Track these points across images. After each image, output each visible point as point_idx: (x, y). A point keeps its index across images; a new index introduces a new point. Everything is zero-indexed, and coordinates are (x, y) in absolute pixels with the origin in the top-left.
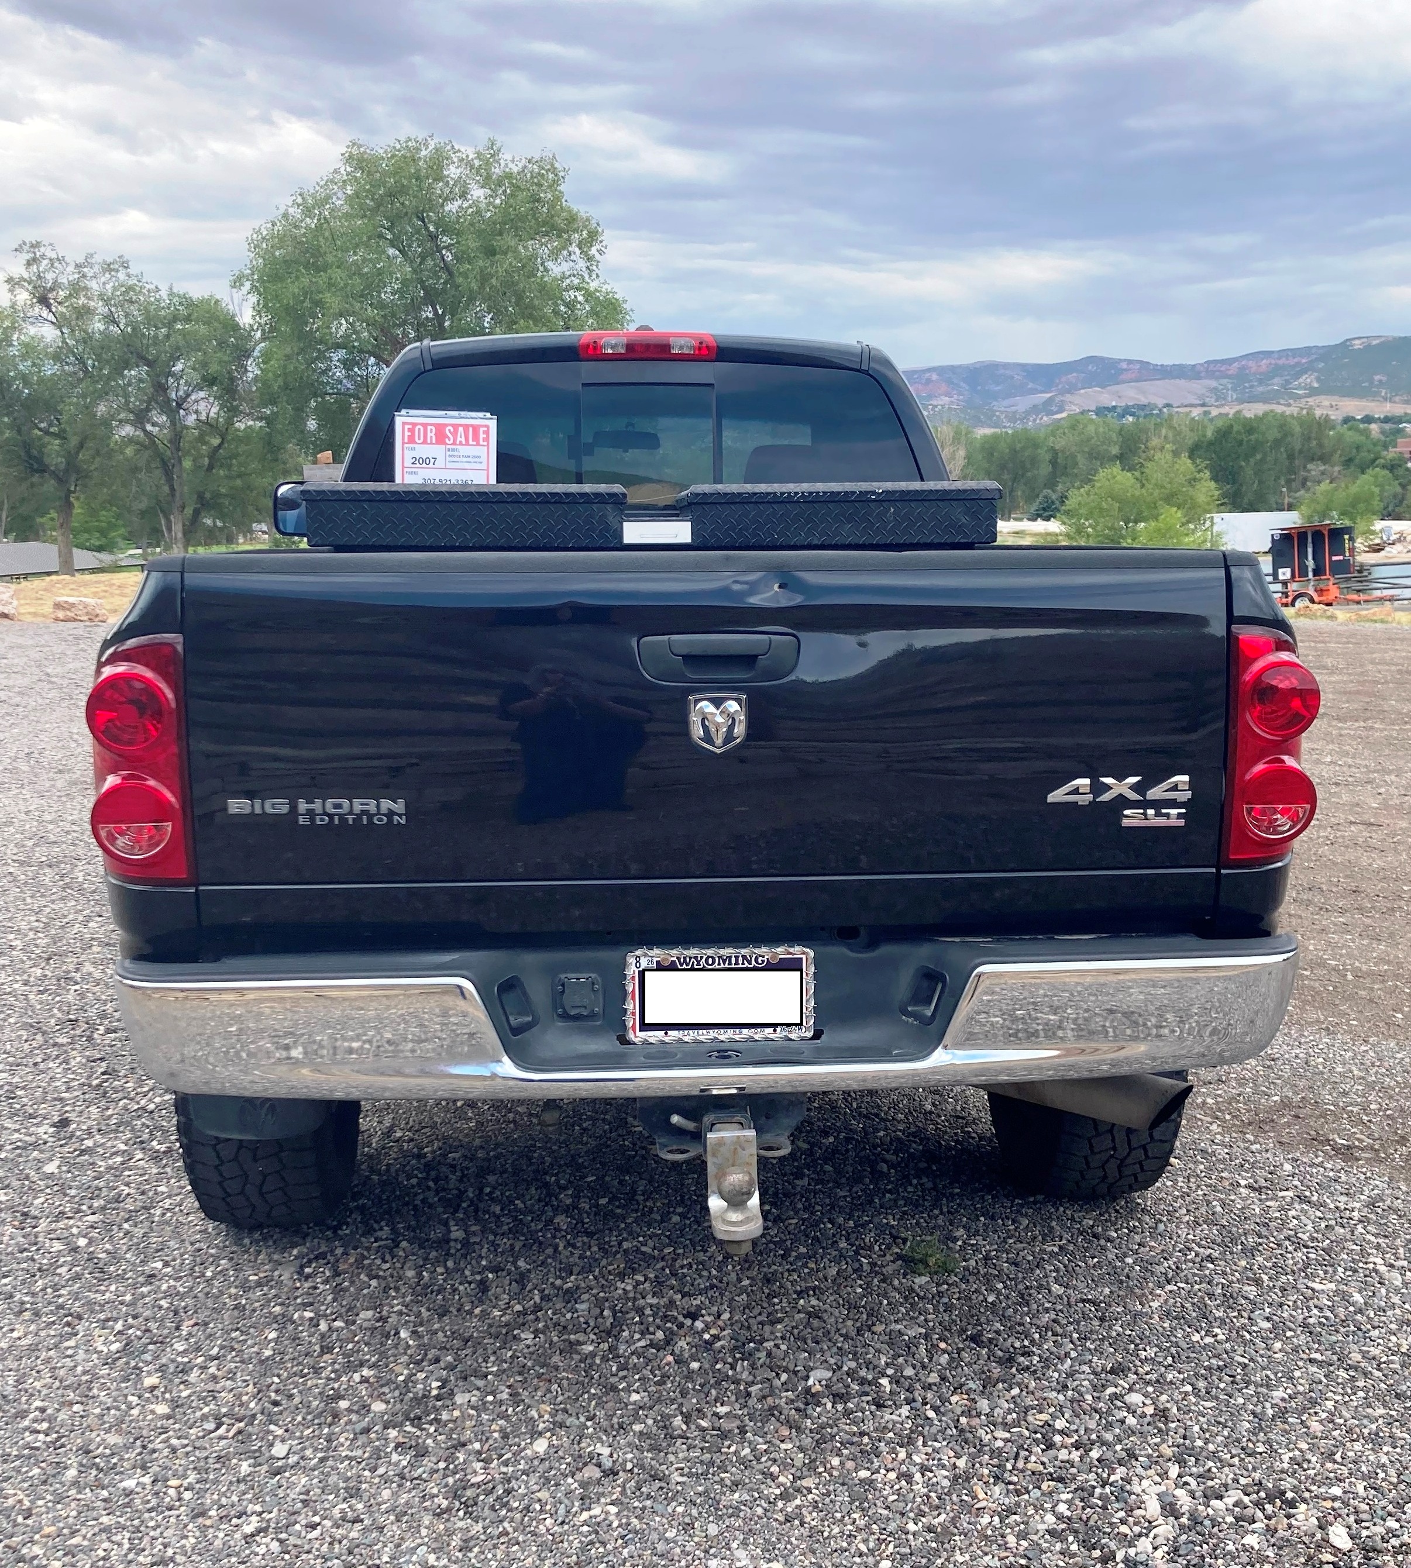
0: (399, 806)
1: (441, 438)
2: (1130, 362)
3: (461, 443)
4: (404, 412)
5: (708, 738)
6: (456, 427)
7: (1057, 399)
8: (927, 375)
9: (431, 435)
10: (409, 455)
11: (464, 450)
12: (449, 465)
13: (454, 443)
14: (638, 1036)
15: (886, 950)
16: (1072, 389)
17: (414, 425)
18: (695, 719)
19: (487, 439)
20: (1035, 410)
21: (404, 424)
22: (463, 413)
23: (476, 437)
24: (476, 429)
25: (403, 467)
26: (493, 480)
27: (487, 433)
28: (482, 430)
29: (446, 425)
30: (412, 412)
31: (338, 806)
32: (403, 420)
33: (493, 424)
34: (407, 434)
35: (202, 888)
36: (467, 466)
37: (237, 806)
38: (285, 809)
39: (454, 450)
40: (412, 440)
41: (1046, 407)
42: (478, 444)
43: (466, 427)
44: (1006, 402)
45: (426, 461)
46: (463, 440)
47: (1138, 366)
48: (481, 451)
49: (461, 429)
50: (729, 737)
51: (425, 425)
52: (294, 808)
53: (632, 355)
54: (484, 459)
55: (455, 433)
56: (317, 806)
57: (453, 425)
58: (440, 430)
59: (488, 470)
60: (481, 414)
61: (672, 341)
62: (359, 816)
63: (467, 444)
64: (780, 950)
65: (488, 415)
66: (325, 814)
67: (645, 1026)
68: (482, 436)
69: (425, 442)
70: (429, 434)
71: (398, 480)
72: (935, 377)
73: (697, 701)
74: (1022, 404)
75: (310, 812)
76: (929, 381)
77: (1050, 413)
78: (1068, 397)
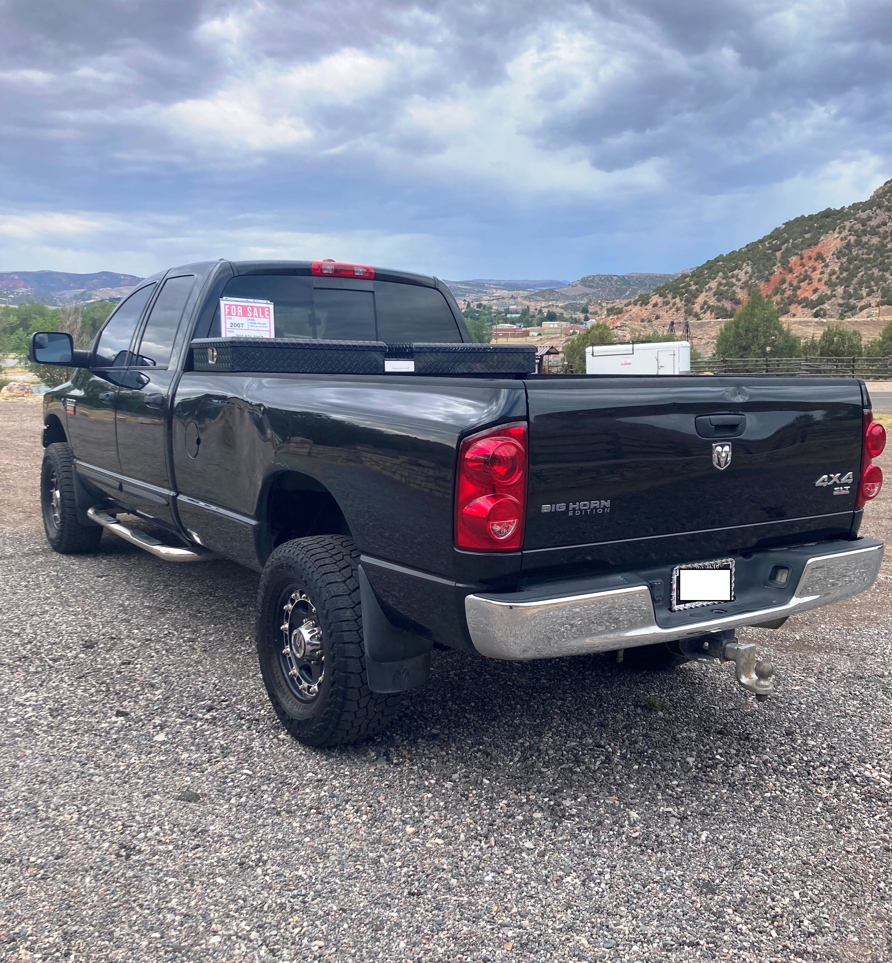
0: (608, 504)
1: (245, 314)
2: (125, 275)
3: (256, 316)
4: (224, 298)
5: (719, 464)
6: (253, 307)
7: (88, 293)
8: (12, 276)
9: (240, 311)
10: (229, 322)
11: (257, 320)
12: (250, 328)
13: (252, 316)
14: (676, 607)
15: (755, 556)
16: (95, 288)
17: (231, 305)
18: (715, 455)
19: (269, 315)
20: (76, 297)
21: (225, 305)
22: (256, 301)
23: (263, 314)
24: (263, 309)
25: (226, 328)
26: (273, 336)
27: (269, 311)
28: (266, 309)
29: (248, 306)
30: (229, 298)
31: (585, 505)
32: (225, 302)
33: (271, 307)
34: (227, 310)
35: (524, 552)
36: (260, 329)
37: (546, 508)
38: (563, 509)
39: (253, 320)
40: (229, 314)
41: (82, 297)
42: (265, 317)
43: (258, 308)
44: (59, 293)
45: (238, 325)
46: (257, 314)
47: (129, 278)
48: (266, 321)
49: (255, 309)
50: (726, 463)
51: (236, 306)
52: (568, 507)
53: (336, 275)
54: (268, 325)
55: (252, 311)
56: (576, 506)
57: (251, 307)
58: (244, 308)
59: (270, 331)
60: (265, 301)
61: (356, 269)
62: (592, 510)
63: (259, 317)
64: (723, 561)
65: (269, 302)
66: (579, 509)
67: (679, 602)
68: (266, 313)
69: (237, 315)
70: (239, 311)
71: (223, 335)
72: (16, 277)
73: (716, 446)
74: (68, 294)
75: (574, 509)
76: (13, 279)
77: (84, 300)
78: (94, 292)
